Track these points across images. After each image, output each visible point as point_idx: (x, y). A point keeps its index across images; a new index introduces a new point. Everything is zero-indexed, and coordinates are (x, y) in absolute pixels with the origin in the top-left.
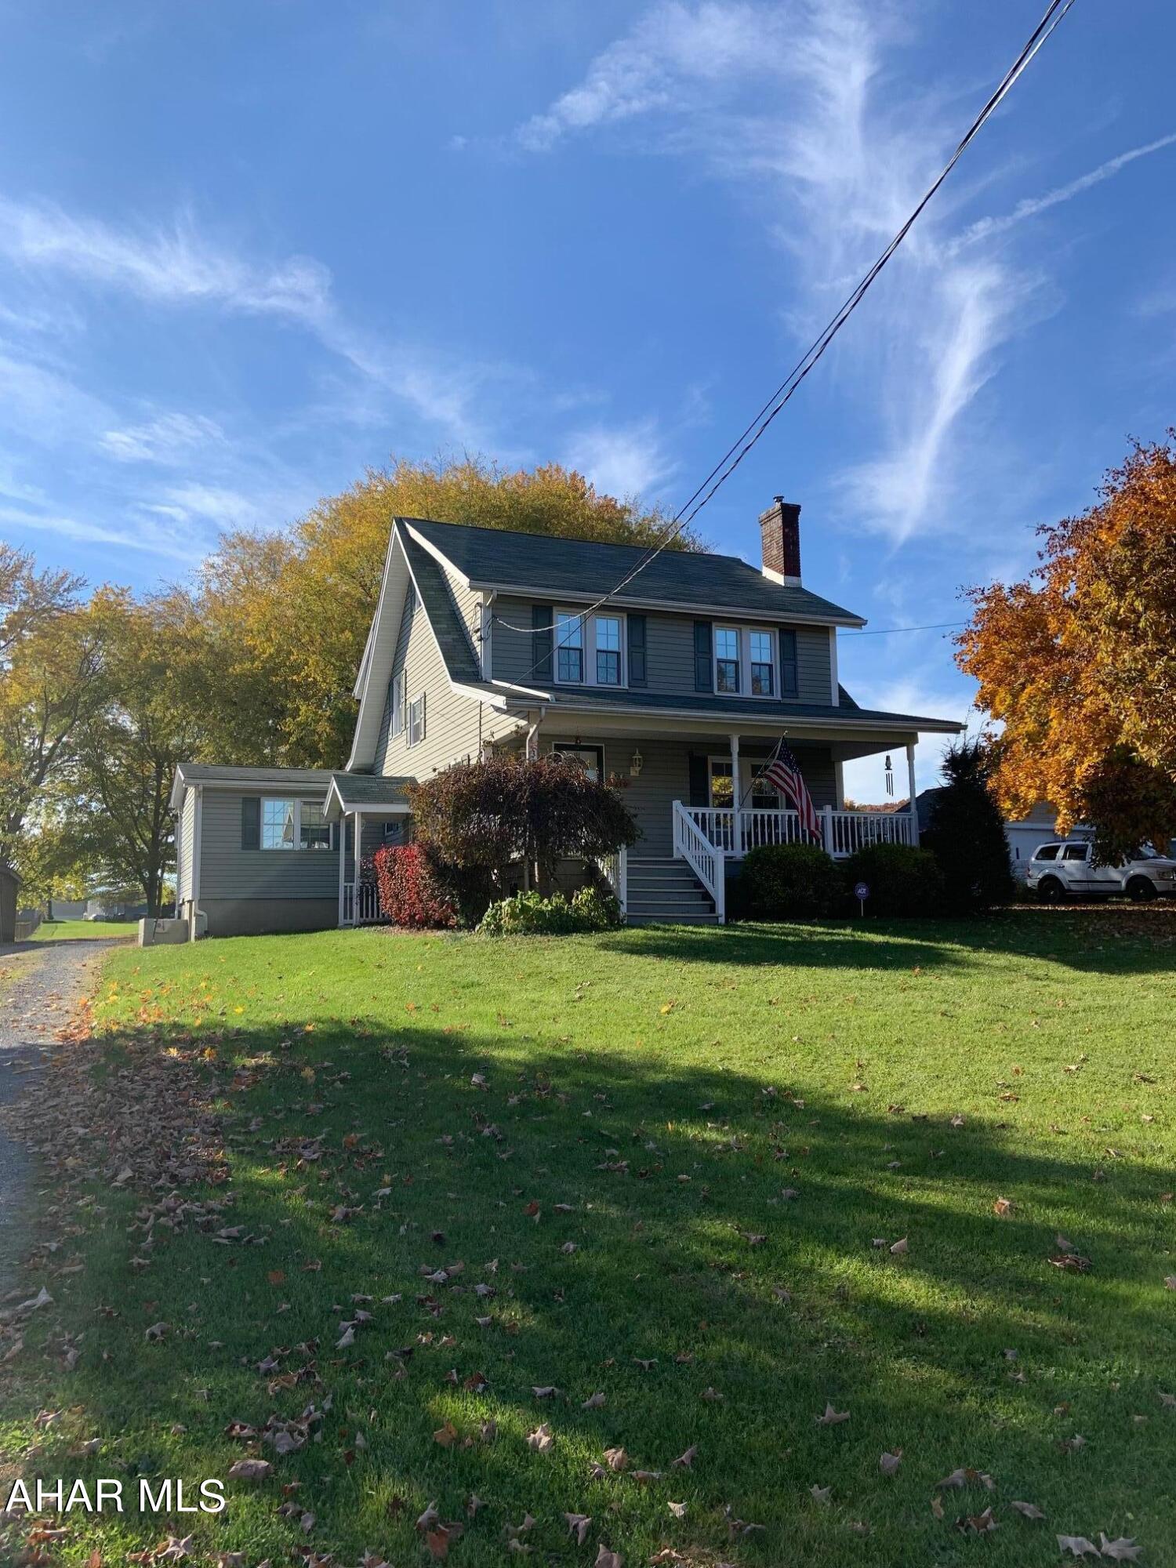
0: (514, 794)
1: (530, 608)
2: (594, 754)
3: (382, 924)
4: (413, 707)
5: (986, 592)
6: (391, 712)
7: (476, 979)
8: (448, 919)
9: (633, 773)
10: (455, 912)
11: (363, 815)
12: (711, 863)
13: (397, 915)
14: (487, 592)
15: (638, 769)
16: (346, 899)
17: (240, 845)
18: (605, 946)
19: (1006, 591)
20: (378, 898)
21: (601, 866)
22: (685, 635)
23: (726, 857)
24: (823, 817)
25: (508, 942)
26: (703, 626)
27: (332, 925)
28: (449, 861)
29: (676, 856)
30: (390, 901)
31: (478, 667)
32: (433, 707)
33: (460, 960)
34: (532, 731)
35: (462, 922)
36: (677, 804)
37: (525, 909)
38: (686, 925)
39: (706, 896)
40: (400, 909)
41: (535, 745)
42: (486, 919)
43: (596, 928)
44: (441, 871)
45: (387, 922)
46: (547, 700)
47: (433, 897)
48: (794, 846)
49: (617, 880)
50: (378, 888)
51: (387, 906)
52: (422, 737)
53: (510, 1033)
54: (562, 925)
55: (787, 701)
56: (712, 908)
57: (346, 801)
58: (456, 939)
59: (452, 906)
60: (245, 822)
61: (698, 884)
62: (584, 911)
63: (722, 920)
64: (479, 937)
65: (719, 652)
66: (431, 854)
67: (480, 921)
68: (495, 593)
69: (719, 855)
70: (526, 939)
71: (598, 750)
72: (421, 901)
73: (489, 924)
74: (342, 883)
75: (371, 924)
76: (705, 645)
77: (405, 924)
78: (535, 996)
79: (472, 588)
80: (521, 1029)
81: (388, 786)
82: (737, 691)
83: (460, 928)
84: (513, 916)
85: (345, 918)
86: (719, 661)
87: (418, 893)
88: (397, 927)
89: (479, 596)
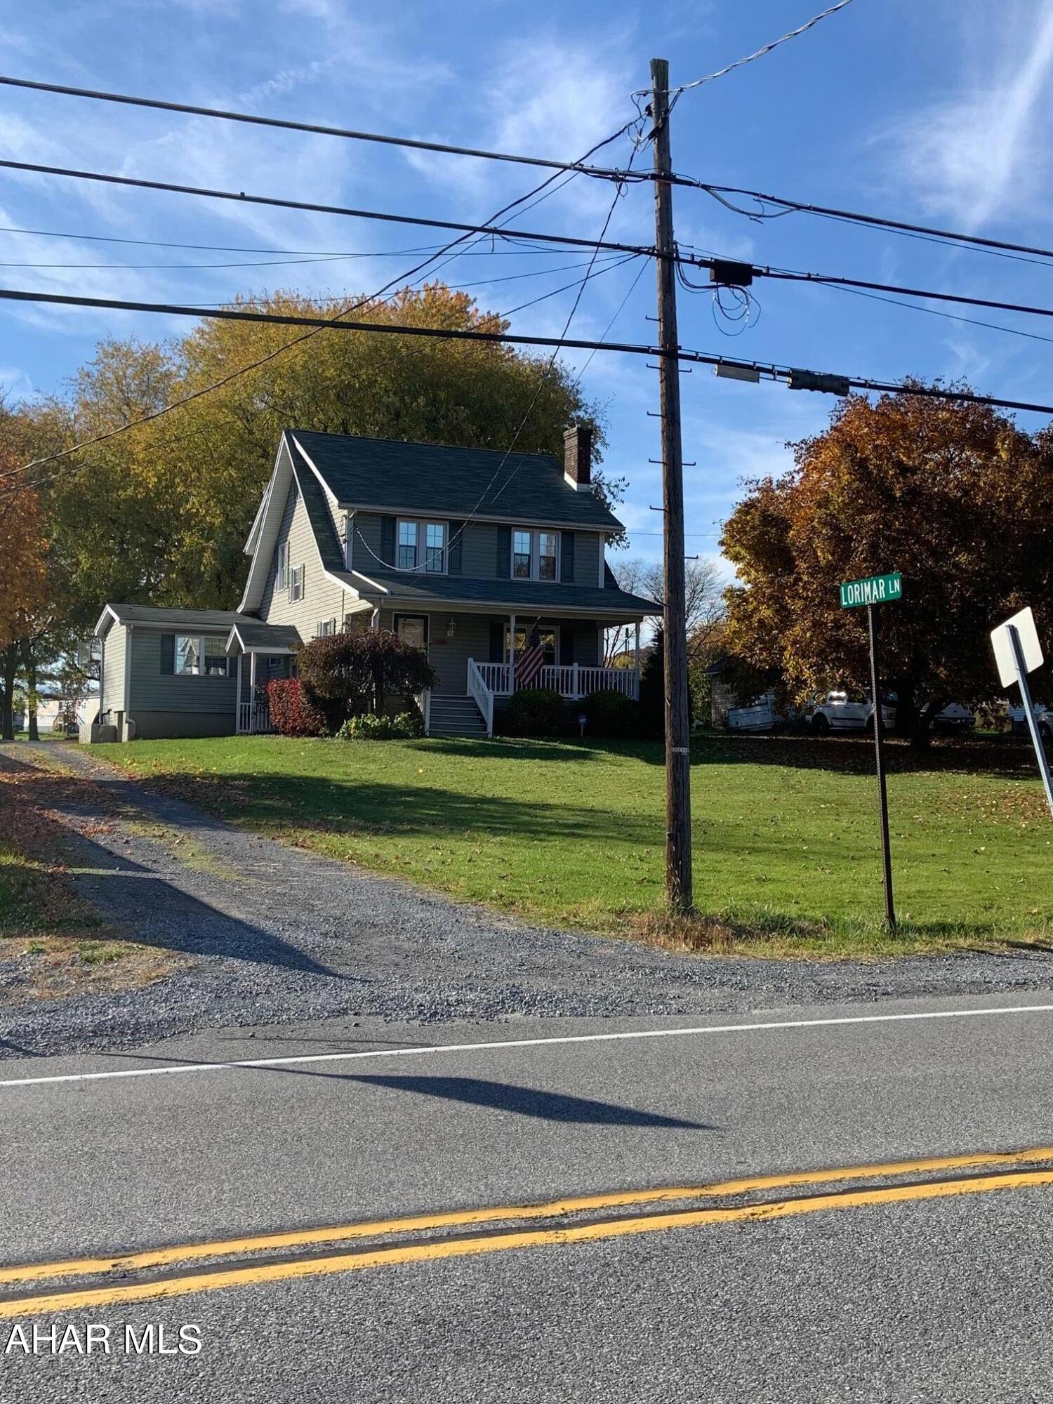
0: (361, 656)
1: (380, 519)
2: (422, 621)
3: (270, 733)
4: (295, 573)
5: (760, 483)
6: (276, 572)
7: (334, 759)
8: (318, 729)
9: (449, 635)
10: (323, 725)
11: (257, 655)
12: (486, 699)
13: (283, 727)
14: (350, 510)
15: (453, 632)
16: (241, 714)
17: (159, 671)
18: (408, 747)
19: (775, 483)
20: (269, 715)
21: (416, 700)
22: (492, 538)
23: (495, 696)
24: (572, 671)
25: (354, 742)
26: (505, 533)
27: (232, 733)
28: (320, 695)
29: (469, 694)
30: (279, 717)
31: (343, 559)
32: (310, 576)
33: (326, 751)
34: (376, 611)
35: (328, 732)
36: (471, 660)
37: (365, 725)
38: (462, 737)
39: (483, 721)
40: (285, 723)
41: (377, 621)
42: (342, 730)
43: (407, 737)
44: (314, 700)
45: (275, 732)
46: (385, 594)
47: (308, 716)
48: (540, 691)
49: (425, 709)
50: (269, 708)
51: (276, 720)
52: (301, 597)
53: (348, 778)
54: (384, 734)
55: (565, 584)
56: (485, 729)
57: (245, 645)
58: (324, 741)
59: (321, 721)
60: (163, 655)
61: (479, 713)
62: (401, 727)
63: (490, 736)
64: (338, 740)
65: (517, 549)
66: (309, 689)
67: (338, 731)
68: (356, 510)
69: (491, 695)
70: (364, 742)
71: (425, 618)
72: (301, 718)
73: (343, 733)
74: (239, 703)
75: (263, 733)
76: (506, 543)
77: (289, 733)
78: (364, 766)
79: (340, 507)
80: (352, 777)
81: (276, 633)
82: (529, 576)
83: (326, 735)
84: (357, 727)
85: (241, 728)
86: (516, 554)
87: (299, 713)
88: (282, 736)
89: (345, 512)
